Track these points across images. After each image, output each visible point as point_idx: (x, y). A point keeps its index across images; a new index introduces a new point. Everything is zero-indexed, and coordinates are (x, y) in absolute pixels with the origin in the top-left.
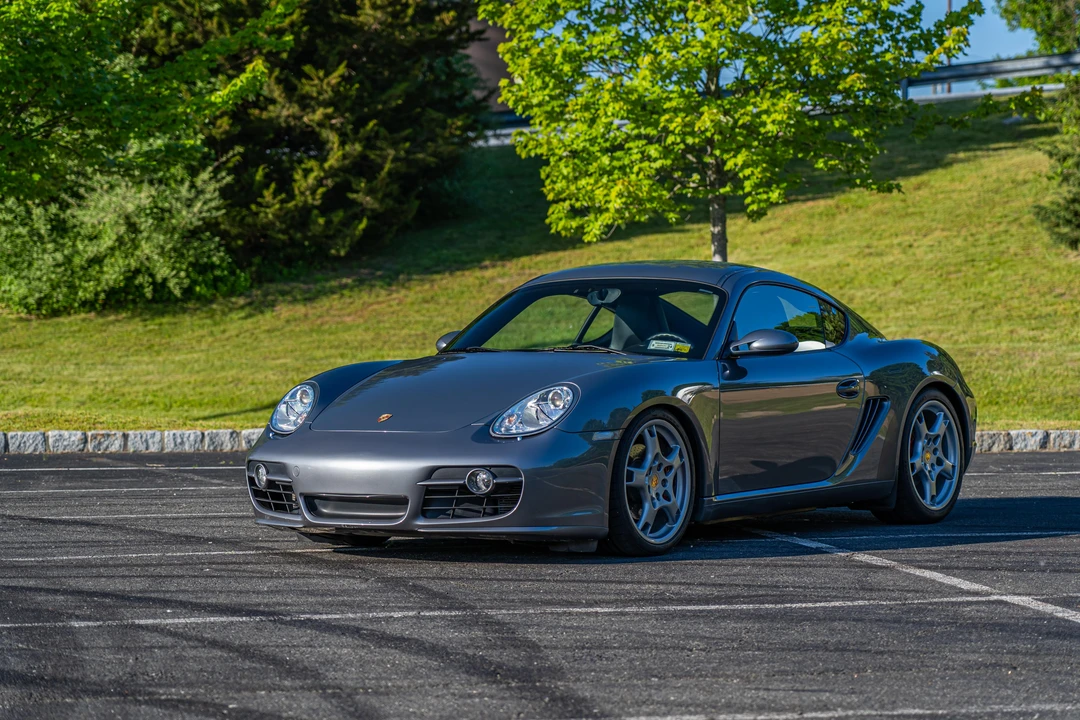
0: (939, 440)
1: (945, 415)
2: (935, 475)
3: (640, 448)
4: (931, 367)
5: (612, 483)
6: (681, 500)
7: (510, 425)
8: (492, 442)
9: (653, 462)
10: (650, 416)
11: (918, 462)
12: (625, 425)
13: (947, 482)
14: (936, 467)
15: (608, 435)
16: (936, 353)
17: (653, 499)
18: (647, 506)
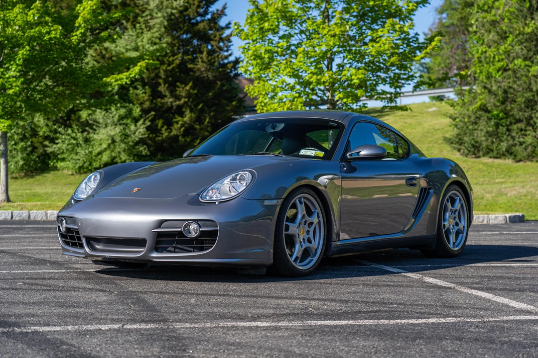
0: (457, 212)
1: (460, 199)
2: (455, 231)
3: (293, 211)
4: (452, 173)
5: (276, 232)
6: (318, 243)
7: (213, 195)
8: (200, 205)
9: (302, 220)
10: (300, 192)
11: (446, 223)
12: (284, 196)
13: (461, 235)
14: (455, 227)
15: (274, 202)
16: (454, 165)
17: (301, 242)
18: (297, 246)
